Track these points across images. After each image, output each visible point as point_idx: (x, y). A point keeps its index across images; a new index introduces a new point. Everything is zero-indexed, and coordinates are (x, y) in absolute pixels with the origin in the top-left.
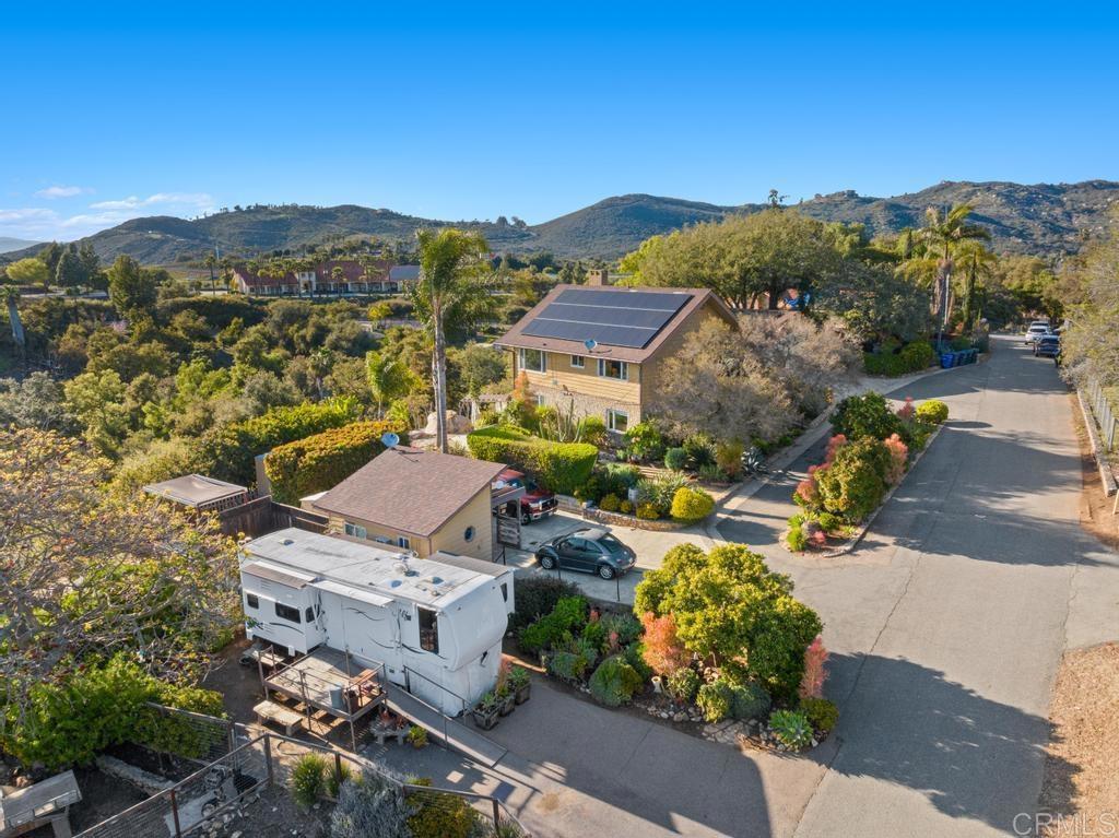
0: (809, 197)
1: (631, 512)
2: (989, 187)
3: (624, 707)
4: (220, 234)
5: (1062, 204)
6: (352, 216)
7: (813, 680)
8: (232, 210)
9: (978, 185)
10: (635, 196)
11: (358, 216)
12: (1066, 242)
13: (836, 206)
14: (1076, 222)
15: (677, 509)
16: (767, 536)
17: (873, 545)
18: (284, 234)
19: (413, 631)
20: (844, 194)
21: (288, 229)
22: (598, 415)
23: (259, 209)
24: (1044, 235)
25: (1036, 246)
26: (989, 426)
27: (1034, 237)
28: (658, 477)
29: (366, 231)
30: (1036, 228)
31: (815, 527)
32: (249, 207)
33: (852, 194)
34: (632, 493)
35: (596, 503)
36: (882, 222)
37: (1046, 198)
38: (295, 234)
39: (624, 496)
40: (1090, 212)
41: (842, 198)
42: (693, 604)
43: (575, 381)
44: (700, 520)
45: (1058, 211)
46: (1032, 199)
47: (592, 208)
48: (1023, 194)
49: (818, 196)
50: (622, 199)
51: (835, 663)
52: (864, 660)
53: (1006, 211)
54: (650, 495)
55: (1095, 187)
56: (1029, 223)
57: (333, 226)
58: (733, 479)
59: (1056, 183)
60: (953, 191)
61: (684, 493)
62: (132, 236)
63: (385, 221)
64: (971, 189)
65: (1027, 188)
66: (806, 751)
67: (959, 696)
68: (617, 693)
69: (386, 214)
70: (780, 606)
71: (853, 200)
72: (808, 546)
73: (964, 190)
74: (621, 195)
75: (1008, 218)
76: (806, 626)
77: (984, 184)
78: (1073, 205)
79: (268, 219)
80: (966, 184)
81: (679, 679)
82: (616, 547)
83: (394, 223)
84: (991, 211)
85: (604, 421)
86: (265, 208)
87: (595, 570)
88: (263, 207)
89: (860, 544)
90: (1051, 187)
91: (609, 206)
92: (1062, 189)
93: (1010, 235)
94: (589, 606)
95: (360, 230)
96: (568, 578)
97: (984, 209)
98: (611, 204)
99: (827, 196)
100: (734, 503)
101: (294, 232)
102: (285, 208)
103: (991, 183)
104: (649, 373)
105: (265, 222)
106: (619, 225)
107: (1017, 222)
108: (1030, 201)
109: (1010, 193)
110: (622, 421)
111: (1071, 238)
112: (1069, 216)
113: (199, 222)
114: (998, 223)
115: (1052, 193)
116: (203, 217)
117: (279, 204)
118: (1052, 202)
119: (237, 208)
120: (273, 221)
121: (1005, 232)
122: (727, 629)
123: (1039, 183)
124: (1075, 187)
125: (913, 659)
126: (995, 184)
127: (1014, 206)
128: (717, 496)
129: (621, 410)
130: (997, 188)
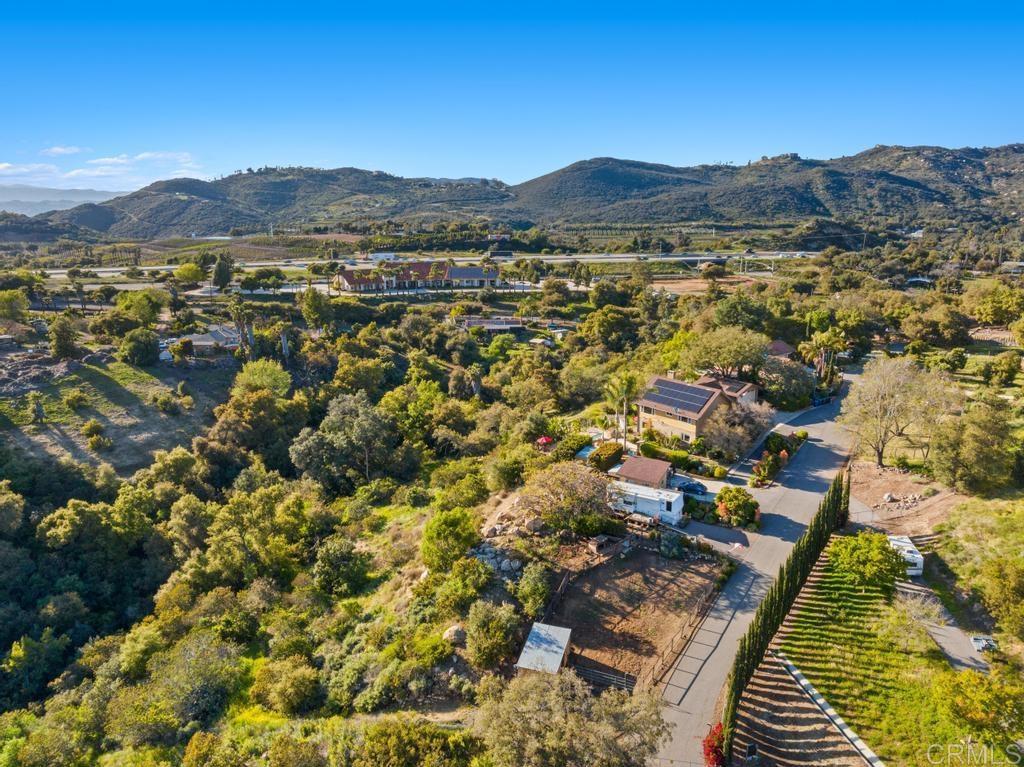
0: (756, 159)
1: (701, 474)
2: (918, 151)
3: (712, 524)
4: (237, 195)
5: (982, 167)
6: (351, 178)
7: (757, 517)
8: (245, 172)
9: (908, 149)
10: (601, 159)
11: (358, 178)
12: (983, 206)
13: (780, 167)
14: (995, 185)
15: (716, 474)
16: (744, 483)
17: (775, 486)
18: (292, 194)
19: (664, 507)
20: (787, 157)
21: (296, 190)
22: (678, 434)
23: (268, 171)
24: (964, 199)
25: (956, 210)
26: (822, 441)
27: (955, 201)
28: (708, 462)
29: (364, 192)
30: (958, 192)
31: (758, 481)
32: (260, 169)
33: (795, 157)
34: (700, 468)
35: (688, 471)
36: (821, 187)
37: (969, 162)
38: (303, 194)
39: (697, 469)
40: (1008, 175)
41: (785, 161)
42: (731, 500)
43: (667, 420)
44: (723, 478)
45: (979, 175)
46: (957, 163)
47: (563, 171)
48: (949, 158)
49: (764, 158)
50: (590, 162)
51: (763, 515)
52: (770, 515)
53: (932, 175)
54: (707, 469)
55: (1015, 151)
56: (952, 186)
57: (335, 187)
58: (730, 462)
59: (980, 147)
60: (886, 154)
61: (718, 469)
62: (163, 198)
63: (381, 183)
64: (902, 153)
65: (952, 152)
66: (755, 531)
67: (791, 522)
68: (712, 521)
69: (382, 176)
70: (750, 501)
71: (796, 163)
72: (756, 486)
73: (896, 154)
74: (588, 159)
75: (934, 182)
76: (756, 505)
77: (914, 148)
78: (993, 169)
79: (278, 180)
80: (899, 148)
81: (725, 518)
82: (702, 486)
83: (389, 184)
84: (918, 175)
85: (680, 437)
86: (274, 170)
87: (697, 492)
88: (271, 169)
89: (771, 486)
90: (975, 151)
91: (579, 169)
92: (984, 153)
93: (933, 200)
94: (698, 502)
95: (359, 191)
96: (691, 495)
97: (912, 173)
98: (580, 167)
99: (773, 159)
100: (732, 472)
101: (301, 193)
102: (291, 170)
103: (920, 147)
104: (700, 424)
105: (275, 183)
106: (587, 186)
107: (941, 185)
108: (954, 165)
109: (938, 158)
110: (687, 438)
111: (988, 201)
112: (988, 179)
113: (216, 183)
114: (924, 188)
115: (975, 156)
116: (220, 179)
117: (286, 166)
118: (974, 167)
119: (249, 170)
120: (282, 182)
121: (929, 196)
122: (739, 506)
123: (964, 147)
124: (997, 150)
125: (781, 514)
126: (925, 148)
127: (940, 170)
128: (727, 469)
129: (688, 434)
130: (925, 153)
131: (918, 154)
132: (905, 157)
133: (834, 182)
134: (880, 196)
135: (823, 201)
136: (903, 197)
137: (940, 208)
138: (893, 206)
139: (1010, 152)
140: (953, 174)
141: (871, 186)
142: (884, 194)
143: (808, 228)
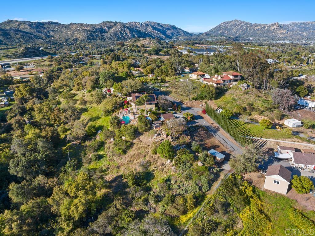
9: (20, 22)
53: (32, 30)
56: (40, 34)
60: (13, 23)
65: (34, 23)
73: (17, 23)
75: (34, 33)
77: (22, 21)
78: (48, 29)
80: (17, 21)
84: (28, 30)
85: (150, 109)
90: (40, 23)
92: (43, 24)
93: (38, 39)
97: (26, 30)
103: (24, 21)
107: (37, 34)
108: (37, 27)
109: (31, 25)
111: (53, 39)
112: (49, 32)
114: (33, 35)
118: (43, 28)
121: (36, 37)
124: (46, 23)
127: (34, 29)
130: (27, 23)
131: (25, 24)
132: (20, 24)
133: (3, 33)
134: (22, 37)
135: (2, 40)
136: (30, 38)
137: (42, 41)
138: (27, 41)
139: (50, 24)
140: (38, 30)
141: (17, 34)
142: (23, 37)
143: (23, 50)
